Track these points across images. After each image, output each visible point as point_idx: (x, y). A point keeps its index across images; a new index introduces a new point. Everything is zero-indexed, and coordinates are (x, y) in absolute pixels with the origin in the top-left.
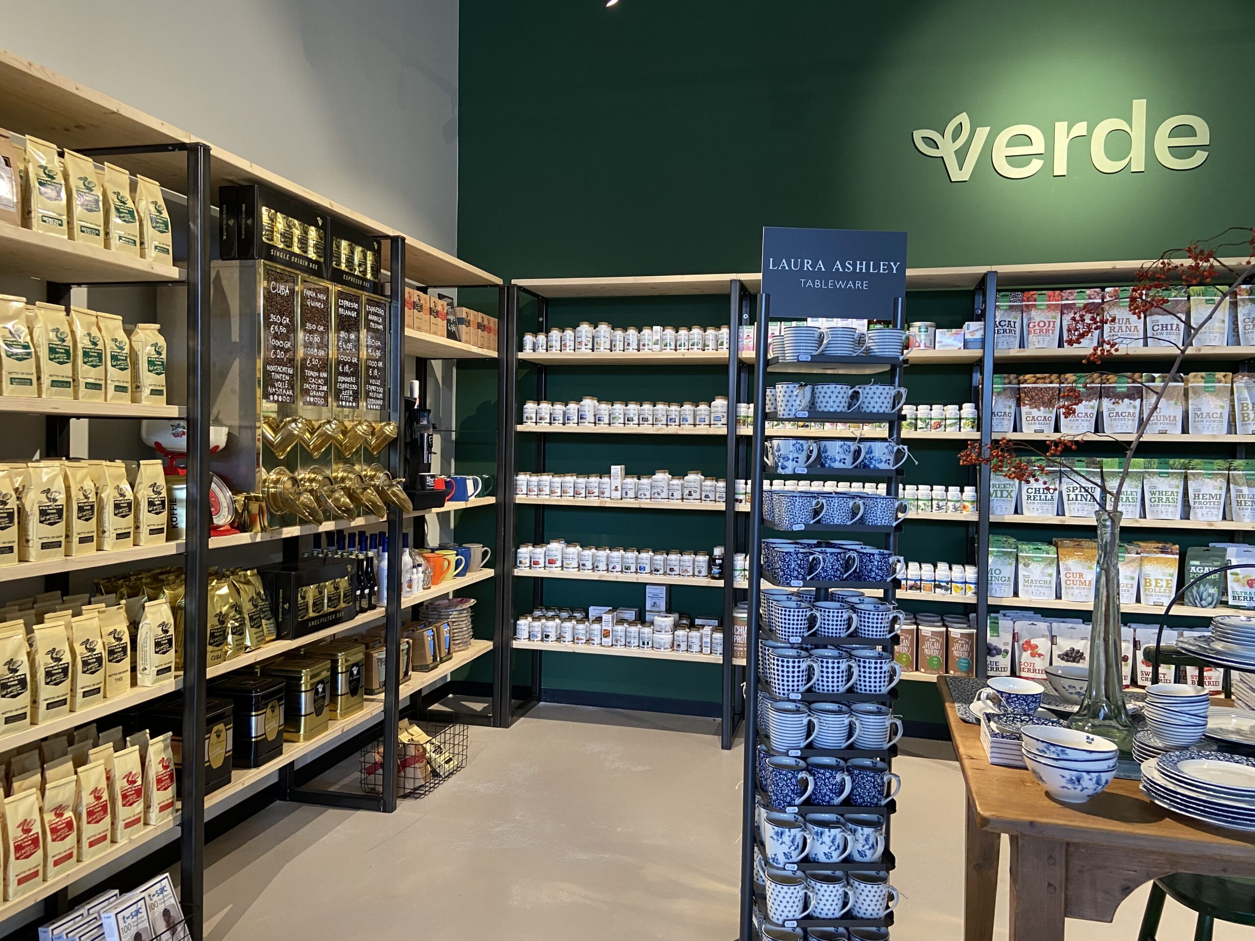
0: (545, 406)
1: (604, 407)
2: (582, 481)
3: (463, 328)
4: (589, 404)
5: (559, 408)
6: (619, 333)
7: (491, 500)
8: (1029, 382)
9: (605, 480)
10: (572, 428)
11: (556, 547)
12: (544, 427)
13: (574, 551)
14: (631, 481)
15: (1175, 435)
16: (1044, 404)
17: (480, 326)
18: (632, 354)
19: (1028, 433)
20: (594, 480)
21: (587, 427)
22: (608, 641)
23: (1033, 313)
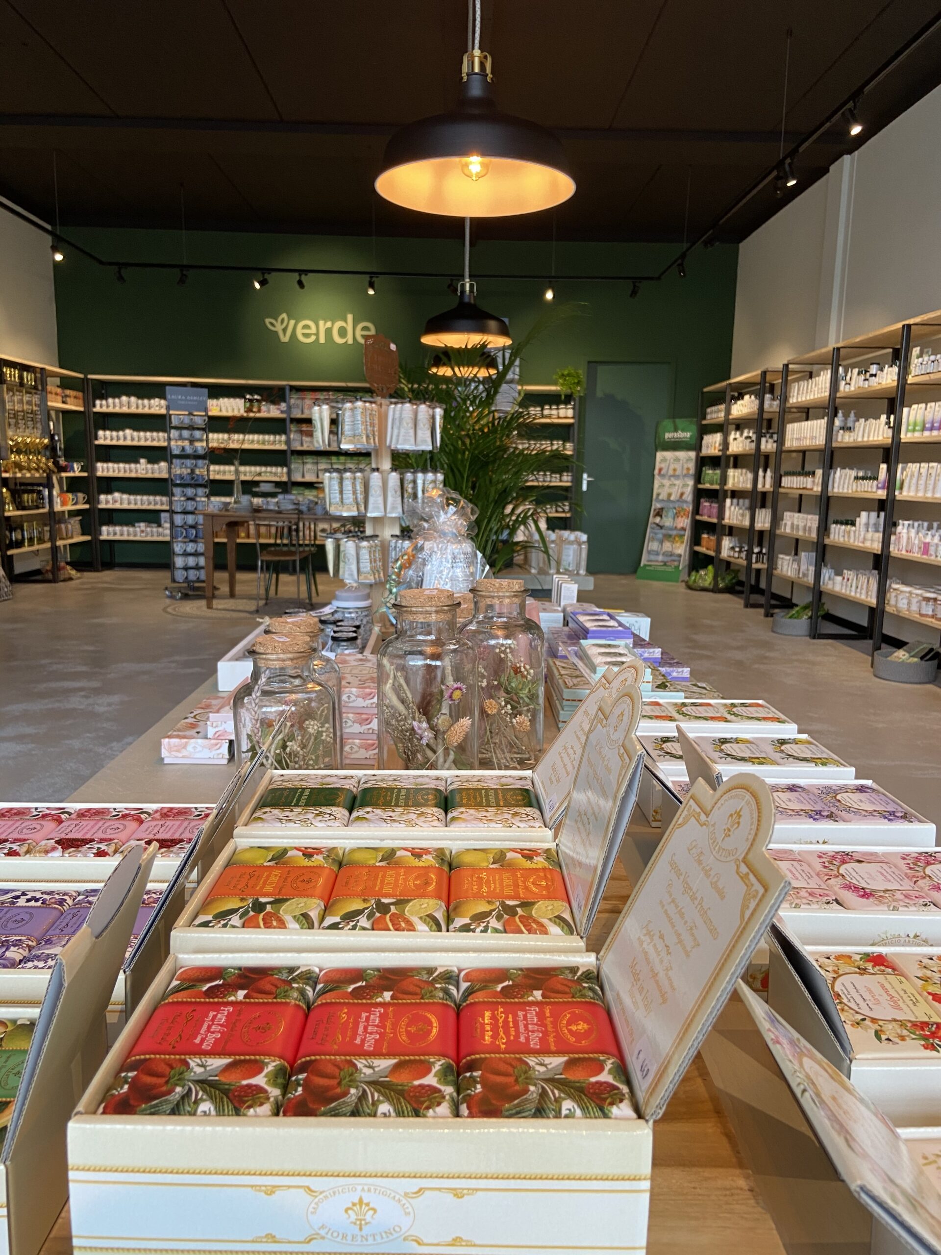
0: (108, 433)
1: (135, 434)
2: (127, 466)
3: (68, 399)
4: (128, 432)
5: (114, 434)
6: (140, 401)
7: (85, 474)
8: (301, 427)
9: (138, 466)
10: (121, 442)
11: (117, 495)
12: (108, 442)
13: (125, 496)
14: (149, 466)
16: (309, 436)
17: (75, 397)
18: (146, 411)
20: (133, 466)
21: (129, 443)
22: (143, 535)
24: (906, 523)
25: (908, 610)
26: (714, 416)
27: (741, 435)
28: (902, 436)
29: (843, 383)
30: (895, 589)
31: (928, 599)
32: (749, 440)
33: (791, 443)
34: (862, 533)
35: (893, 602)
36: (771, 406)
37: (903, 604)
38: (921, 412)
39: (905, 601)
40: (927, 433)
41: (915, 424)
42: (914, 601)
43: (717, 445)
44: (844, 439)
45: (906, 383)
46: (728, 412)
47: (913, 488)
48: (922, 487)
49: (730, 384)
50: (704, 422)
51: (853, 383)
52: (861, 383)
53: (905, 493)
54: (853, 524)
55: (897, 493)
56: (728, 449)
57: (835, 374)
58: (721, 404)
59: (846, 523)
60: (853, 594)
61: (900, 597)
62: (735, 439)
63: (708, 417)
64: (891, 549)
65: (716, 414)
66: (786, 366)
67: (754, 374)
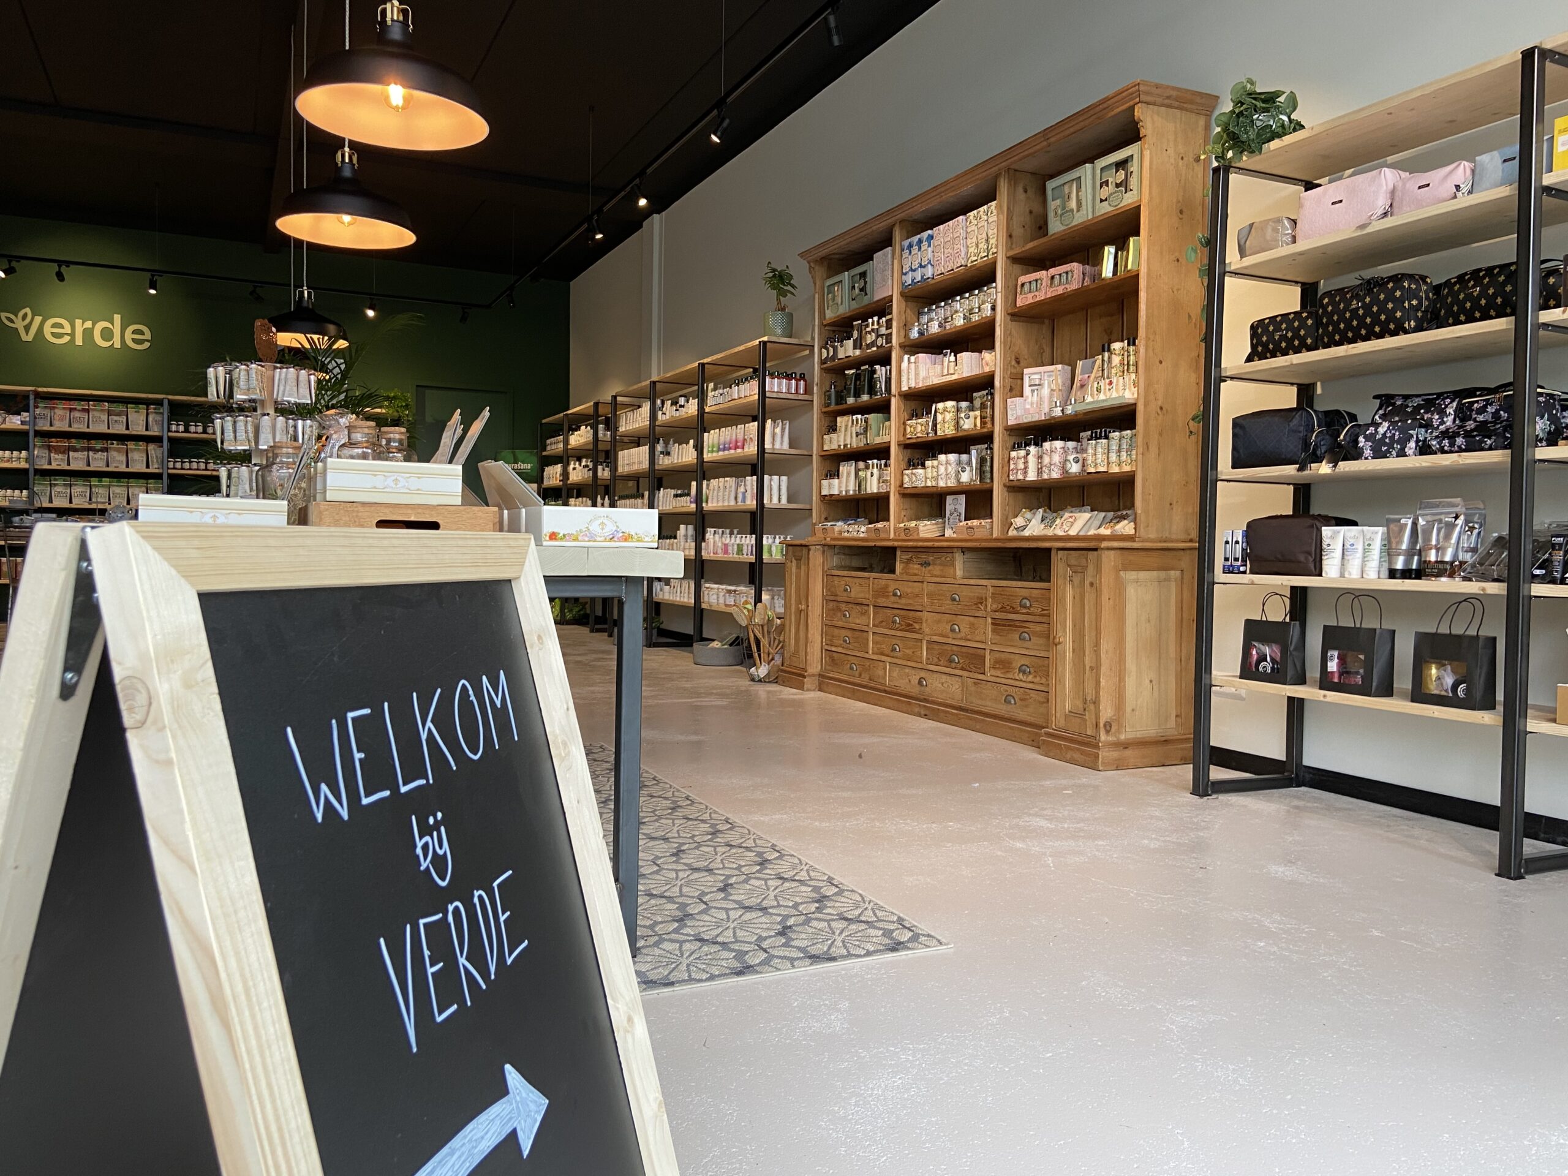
8: (54, 442)
15: (123, 468)
16: (61, 453)
19: (54, 466)
23: (56, 410)
24: (713, 530)
25: (718, 604)
26: (554, 447)
27: (580, 465)
28: (705, 456)
29: (660, 413)
30: (707, 588)
31: (730, 592)
32: (587, 469)
33: (623, 468)
34: (682, 543)
35: (706, 599)
36: (605, 435)
37: (713, 599)
38: (716, 436)
39: (715, 597)
40: (721, 453)
41: (713, 447)
42: (721, 594)
43: (558, 475)
44: (664, 462)
45: (704, 412)
46: (566, 442)
47: (715, 500)
48: (721, 498)
49: (567, 415)
50: (544, 453)
51: (667, 413)
52: (674, 413)
53: (710, 504)
54: (675, 537)
55: (704, 505)
56: (568, 479)
57: (653, 404)
58: (560, 435)
59: (670, 538)
60: (678, 599)
61: (711, 593)
62: (574, 469)
63: (549, 448)
64: (703, 554)
65: (555, 446)
66: (614, 397)
67: (588, 405)
